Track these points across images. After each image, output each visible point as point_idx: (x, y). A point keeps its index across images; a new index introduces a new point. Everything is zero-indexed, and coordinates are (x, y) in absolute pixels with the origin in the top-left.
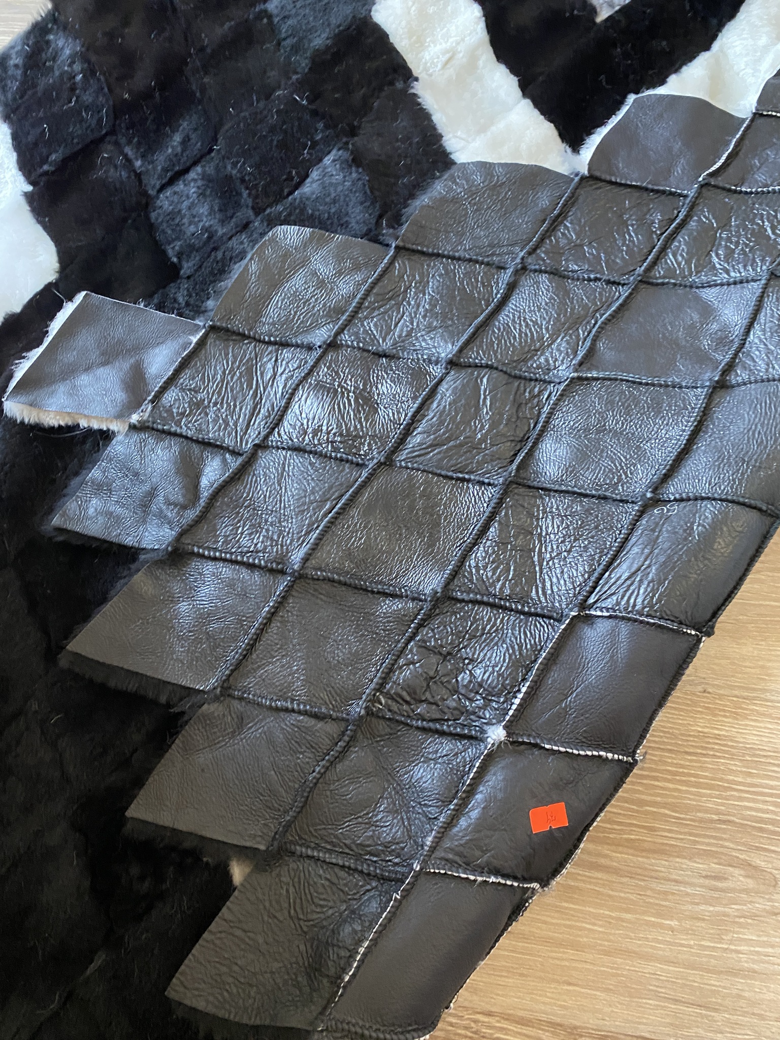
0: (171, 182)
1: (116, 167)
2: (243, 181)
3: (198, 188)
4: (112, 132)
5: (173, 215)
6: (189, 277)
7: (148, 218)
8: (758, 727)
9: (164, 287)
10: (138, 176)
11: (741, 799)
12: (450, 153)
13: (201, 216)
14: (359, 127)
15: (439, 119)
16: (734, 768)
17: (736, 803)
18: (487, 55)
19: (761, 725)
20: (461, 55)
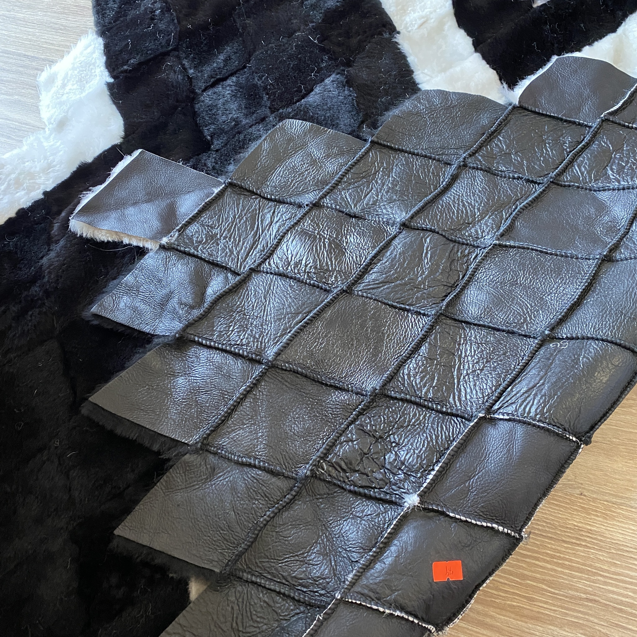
0: (213, 85)
1: (175, 72)
2: (265, 88)
3: (232, 91)
4: (175, 49)
5: (211, 107)
6: (217, 151)
7: (193, 107)
8: (623, 527)
9: (198, 155)
10: (190, 79)
11: (605, 583)
12: (418, 84)
13: (230, 110)
14: (354, 62)
15: (412, 60)
16: (602, 558)
17: (601, 586)
18: (452, 22)
19: (626, 526)
20: (432, 20)
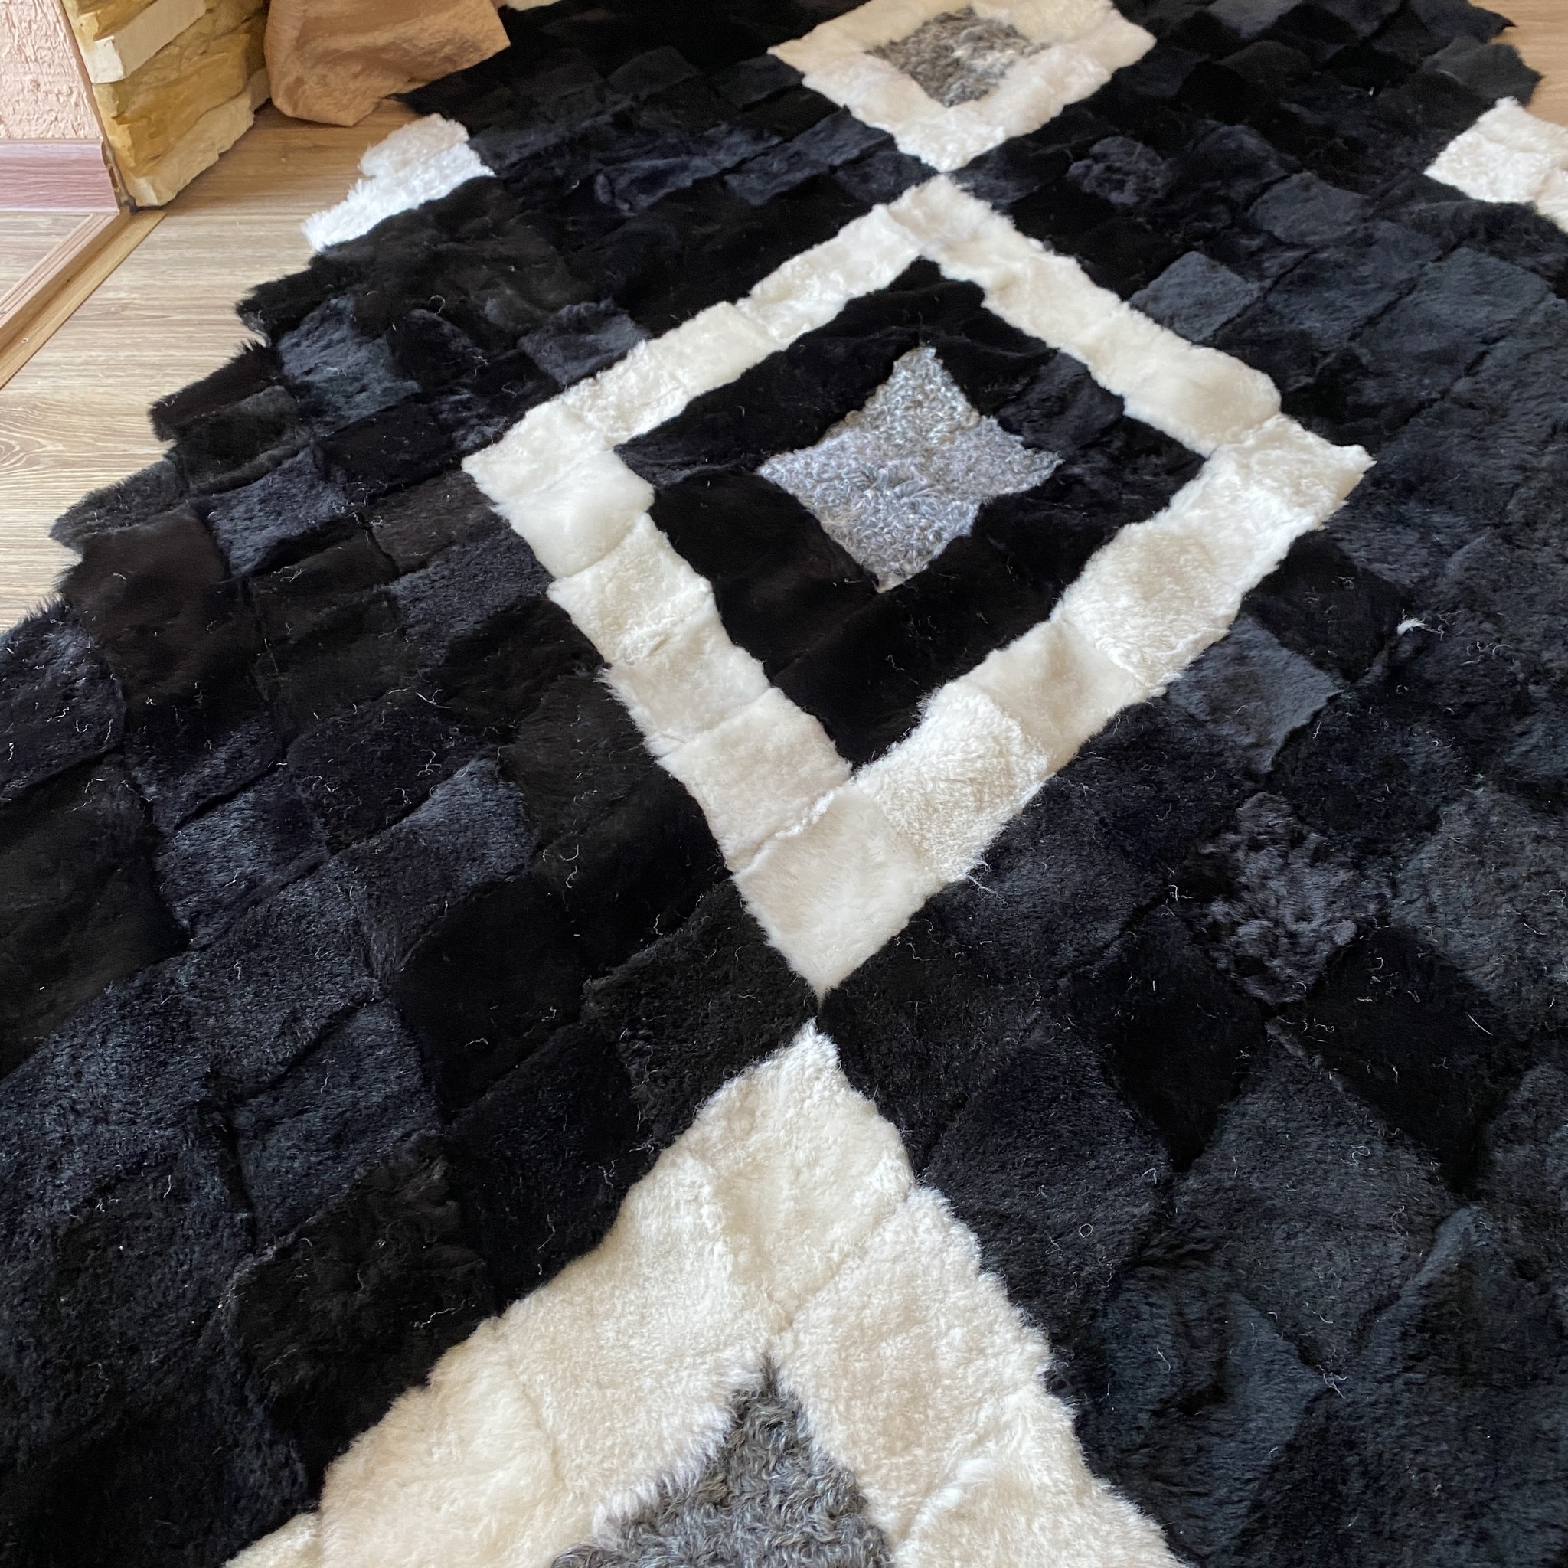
0: (200, 814)
1: (113, 795)
3: (244, 820)
4: (119, 749)
5: (193, 859)
6: (204, 948)
7: (151, 864)
10: (148, 807)
12: (656, 758)
13: (240, 858)
14: (517, 731)
15: (640, 713)
18: (718, 637)
20: (678, 638)
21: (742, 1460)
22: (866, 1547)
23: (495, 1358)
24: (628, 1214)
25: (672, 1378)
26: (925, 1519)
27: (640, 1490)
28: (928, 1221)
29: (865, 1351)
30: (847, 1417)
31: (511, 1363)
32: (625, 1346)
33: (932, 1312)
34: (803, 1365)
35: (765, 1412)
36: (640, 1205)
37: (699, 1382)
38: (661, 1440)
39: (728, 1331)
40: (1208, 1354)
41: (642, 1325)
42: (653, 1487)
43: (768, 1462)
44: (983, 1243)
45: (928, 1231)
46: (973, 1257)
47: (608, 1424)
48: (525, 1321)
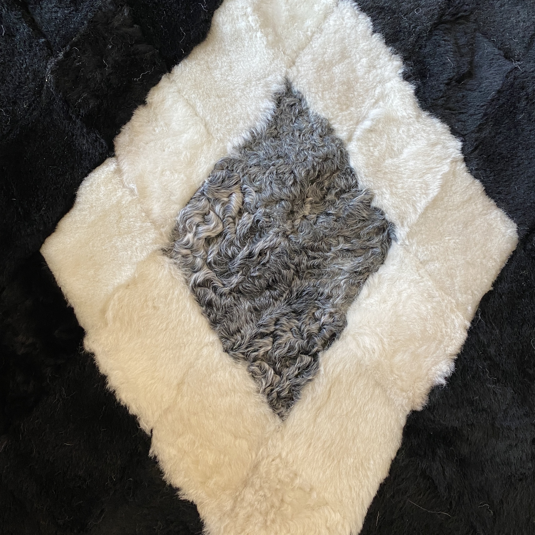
21: (281, 119)
22: (336, 146)
23: (172, 90)
24: (216, 24)
25: (248, 91)
26: (358, 133)
27: (244, 135)
28: (349, 14)
29: (327, 71)
30: (323, 98)
31: (179, 91)
32: (226, 80)
33: (353, 53)
34: (302, 79)
35: (288, 100)
36: (221, 19)
37: (260, 91)
38: (248, 116)
39: (268, 69)
40: (467, 59)
41: (231, 71)
42: (248, 133)
43: (292, 120)
44: (373, 21)
45: (349, 18)
46: (369, 27)
47: (225, 111)
48: (181, 74)
